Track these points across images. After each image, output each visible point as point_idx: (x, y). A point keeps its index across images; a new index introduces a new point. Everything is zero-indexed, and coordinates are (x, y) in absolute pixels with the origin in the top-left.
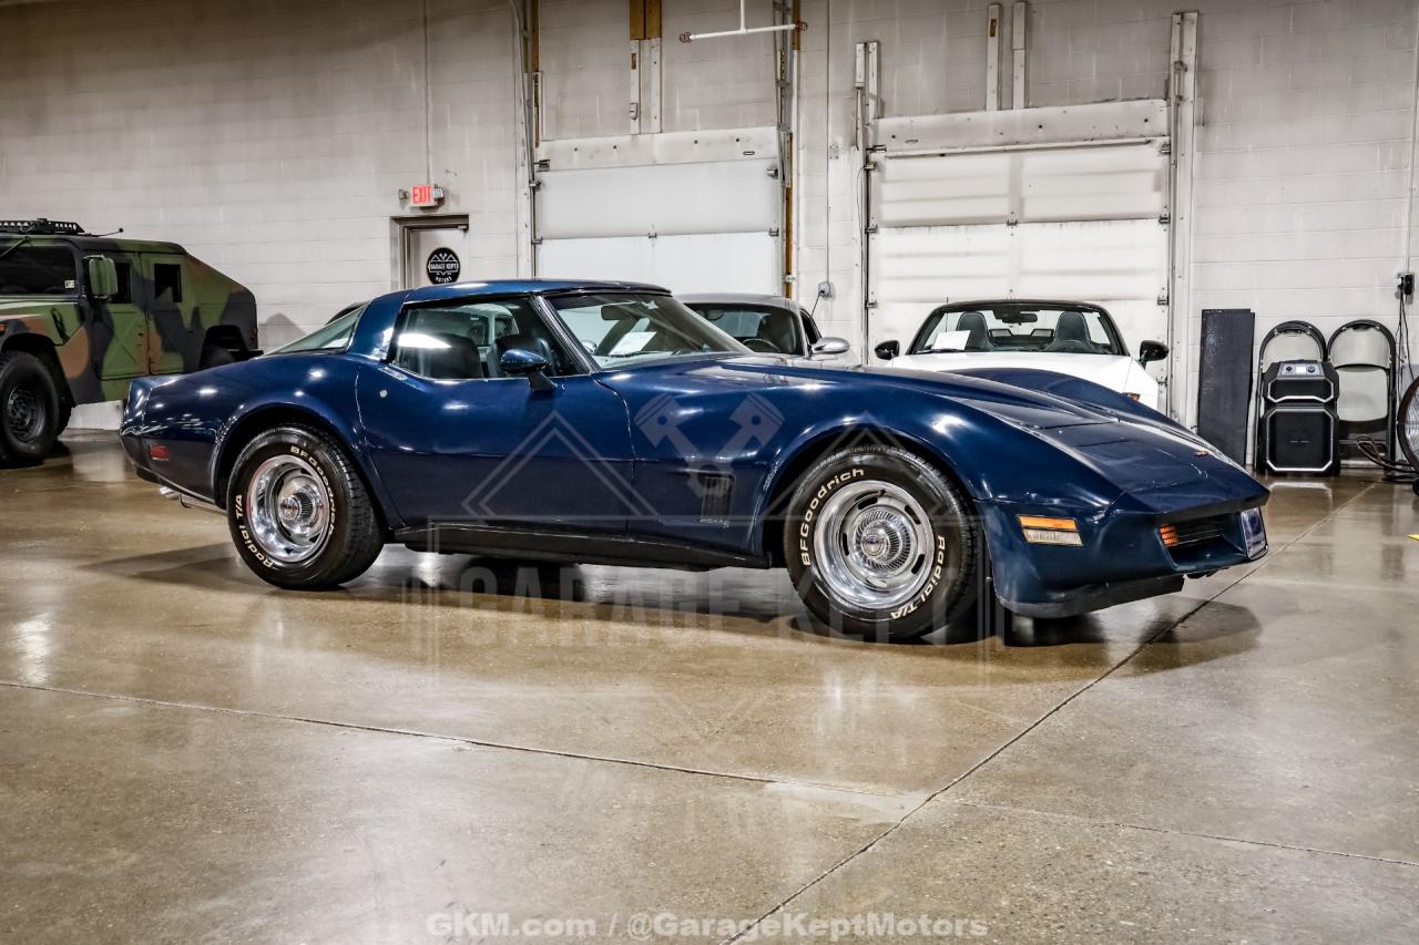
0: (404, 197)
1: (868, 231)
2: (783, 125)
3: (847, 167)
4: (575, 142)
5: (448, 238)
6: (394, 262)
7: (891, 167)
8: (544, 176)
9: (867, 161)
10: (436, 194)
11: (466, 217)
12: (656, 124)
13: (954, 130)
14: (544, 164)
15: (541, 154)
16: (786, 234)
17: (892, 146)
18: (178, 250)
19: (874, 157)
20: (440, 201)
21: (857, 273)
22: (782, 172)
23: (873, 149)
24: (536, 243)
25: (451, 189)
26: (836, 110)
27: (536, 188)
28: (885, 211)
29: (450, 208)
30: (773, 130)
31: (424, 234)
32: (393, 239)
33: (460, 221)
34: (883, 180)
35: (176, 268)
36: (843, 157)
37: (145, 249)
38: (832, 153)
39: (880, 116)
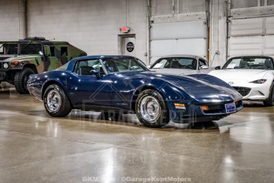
0: (121, 30)
1: (228, 38)
2: (208, 11)
3: (222, 22)
4: (160, 16)
5: (131, 40)
6: (118, 46)
7: (233, 21)
8: (152, 25)
9: (227, 20)
10: (128, 29)
11: (134, 35)
12: (178, 11)
13: (249, 11)
14: (152, 22)
15: (152, 19)
16: (208, 39)
17: (234, 16)
18: (67, 43)
19: (229, 19)
20: (129, 31)
21: (225, 48)
22: (207, 23)
23: (229, 17)
24: (150, 41)
25: (132, 28)
26: (221, 7)
27: (150, 27)
28: (232, 33)
29: (131, 33)
30: (205, 13)
31: (126, 39)
32: (119, 40)
33: (133, 36)
34: (232, 25)
35: (66, 48)
36: (222, 19)
37: (59, 43)
38: (220, 18)
39: (231, 8)
